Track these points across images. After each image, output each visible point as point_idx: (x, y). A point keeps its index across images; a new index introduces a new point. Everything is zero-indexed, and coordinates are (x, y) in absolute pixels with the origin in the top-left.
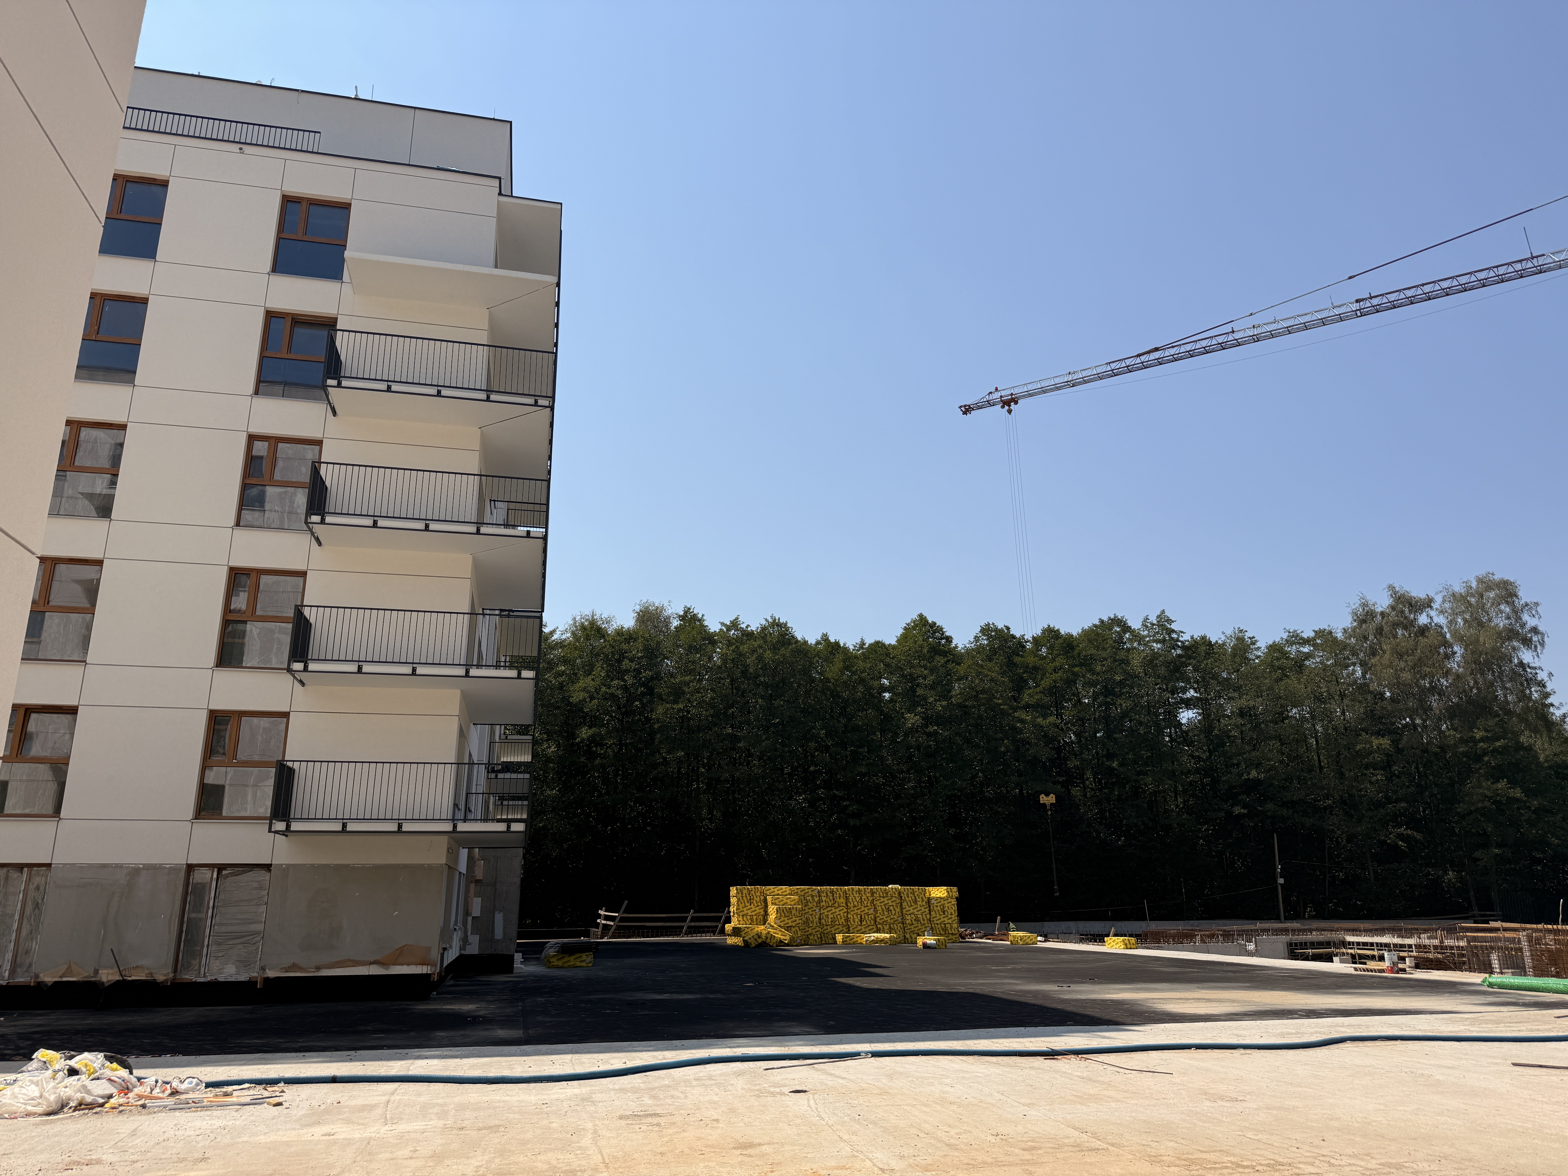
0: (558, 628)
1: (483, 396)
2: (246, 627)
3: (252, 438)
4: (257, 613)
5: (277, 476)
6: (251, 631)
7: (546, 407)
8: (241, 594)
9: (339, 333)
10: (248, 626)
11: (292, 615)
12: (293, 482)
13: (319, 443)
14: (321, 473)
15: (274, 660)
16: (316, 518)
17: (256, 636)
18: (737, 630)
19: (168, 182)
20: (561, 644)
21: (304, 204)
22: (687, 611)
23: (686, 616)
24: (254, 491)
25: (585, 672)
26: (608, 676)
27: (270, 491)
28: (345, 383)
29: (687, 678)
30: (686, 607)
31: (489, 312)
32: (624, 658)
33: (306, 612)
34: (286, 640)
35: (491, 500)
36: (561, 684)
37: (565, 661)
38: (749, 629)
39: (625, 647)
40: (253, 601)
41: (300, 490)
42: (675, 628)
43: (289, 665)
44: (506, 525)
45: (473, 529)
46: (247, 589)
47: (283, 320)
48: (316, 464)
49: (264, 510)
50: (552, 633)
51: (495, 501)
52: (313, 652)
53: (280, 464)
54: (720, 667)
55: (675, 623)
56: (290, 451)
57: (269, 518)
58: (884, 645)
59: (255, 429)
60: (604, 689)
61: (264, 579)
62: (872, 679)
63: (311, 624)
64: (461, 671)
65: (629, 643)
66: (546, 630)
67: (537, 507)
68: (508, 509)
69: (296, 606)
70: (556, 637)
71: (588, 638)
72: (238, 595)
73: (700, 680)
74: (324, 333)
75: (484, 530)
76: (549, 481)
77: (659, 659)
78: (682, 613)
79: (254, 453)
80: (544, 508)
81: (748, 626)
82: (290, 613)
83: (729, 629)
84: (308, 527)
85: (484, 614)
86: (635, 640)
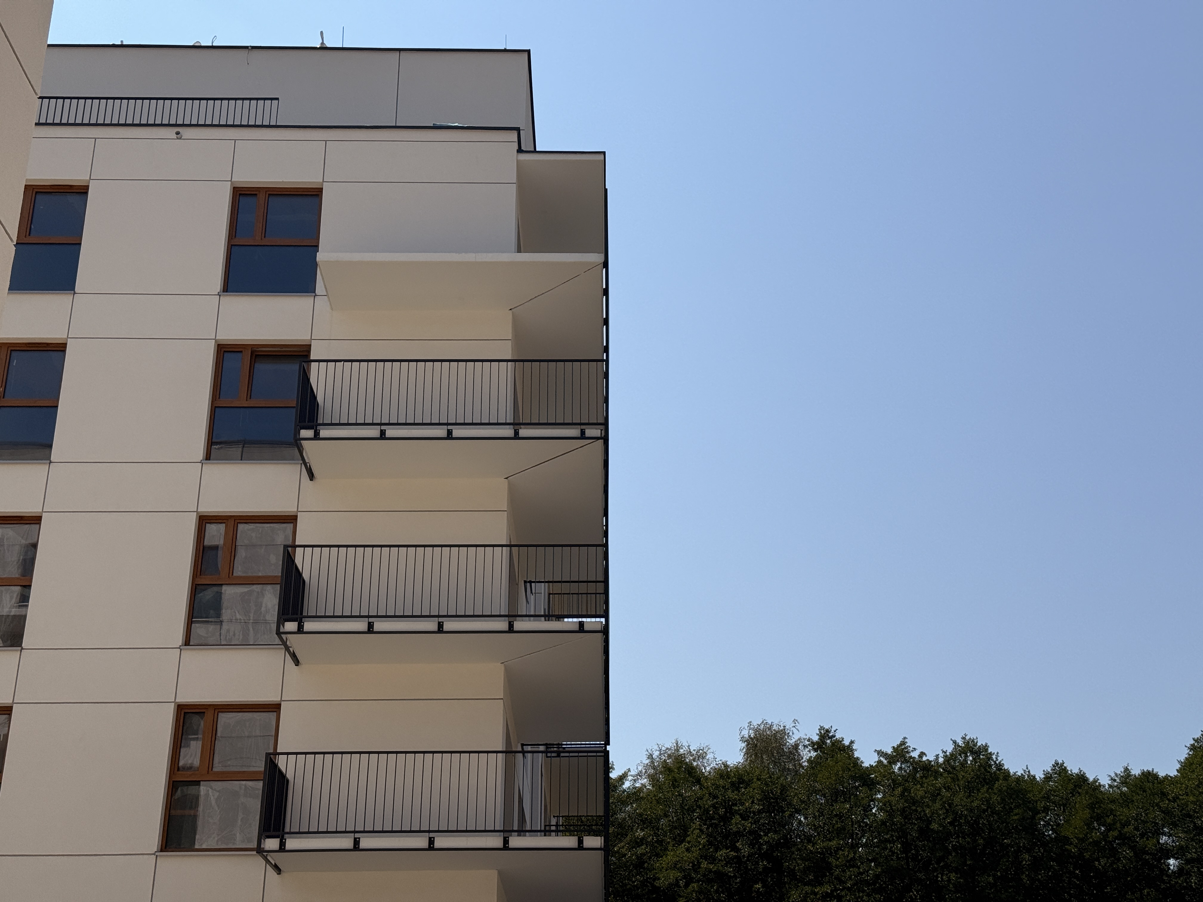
0: (629, 770)
1: (508, 432)
2: (199, 791)
3: (204, 521)
4: (214, 770)
5: (238, 571)
6: (207, 795)
7: (597, 438)
8: (193, 743)
9: (314, 365)
10: (203, 789)
11: (262, 769)
12: (259, 577)
13: (292, 519)
14: (296, 561)
15: (239, 837)
16: (290, 626)
17: (213, 802)
18: (906, 761)
19: (87, 188)
20: (636, 795)
21: (262, 196)
22: (825, 734)
23: (824, 743)
24: (208, 595)
25: (674, 839)
26: (710, 843)
27: (228, 591)
28: (324, 433)
29: (834, 843)
30: (822, 728)
31: (512, 312)
32: (733, 813)
33: (281, 762)
34: (255, 805)
35: (525, 582)
36: (640, 858)
37: (643, 822)
38: (924, 758)
39: (732, 795)
40: (209, 753)
41: (269, 587)
42: (809, 761)
43: (259, 843)
44: (548, 617)
45: (502, 625)
46: (200, 736)
47: (239, 355)
48: (290, 549)
49: (221, 622)
50: (622, 778)
51: (531, 582)
52: (292, 822)
53: (241, 553)
54: (883, 823)
55: (807, 754)
56: (254, 535)
57: (228, 631)
58: (1156, 776)
59: (210, 507)
60: (704, 865)
61: (224, 719)
62: (1142, 836)
63: (288, 781)
64: (496, 841)
65: (738, 789)
66: (614, 775)
67: (592, 588)
68: (549, 594)
69: (268, 755)
70: (627, 785)
71: (675, 784)
72: (188, 746)
73: (854, 847)
74: (294, 367)
75: (519, 625)
76: (606, 545)
77: (787, 814)
78: (816, 738)
79: (206, 543)
80: (600, 587)
81: (922, 754)
82: (260, 766)
83: (892, 759)
84: (281, 639)
85: (523, 752)
86: (748, 784)
